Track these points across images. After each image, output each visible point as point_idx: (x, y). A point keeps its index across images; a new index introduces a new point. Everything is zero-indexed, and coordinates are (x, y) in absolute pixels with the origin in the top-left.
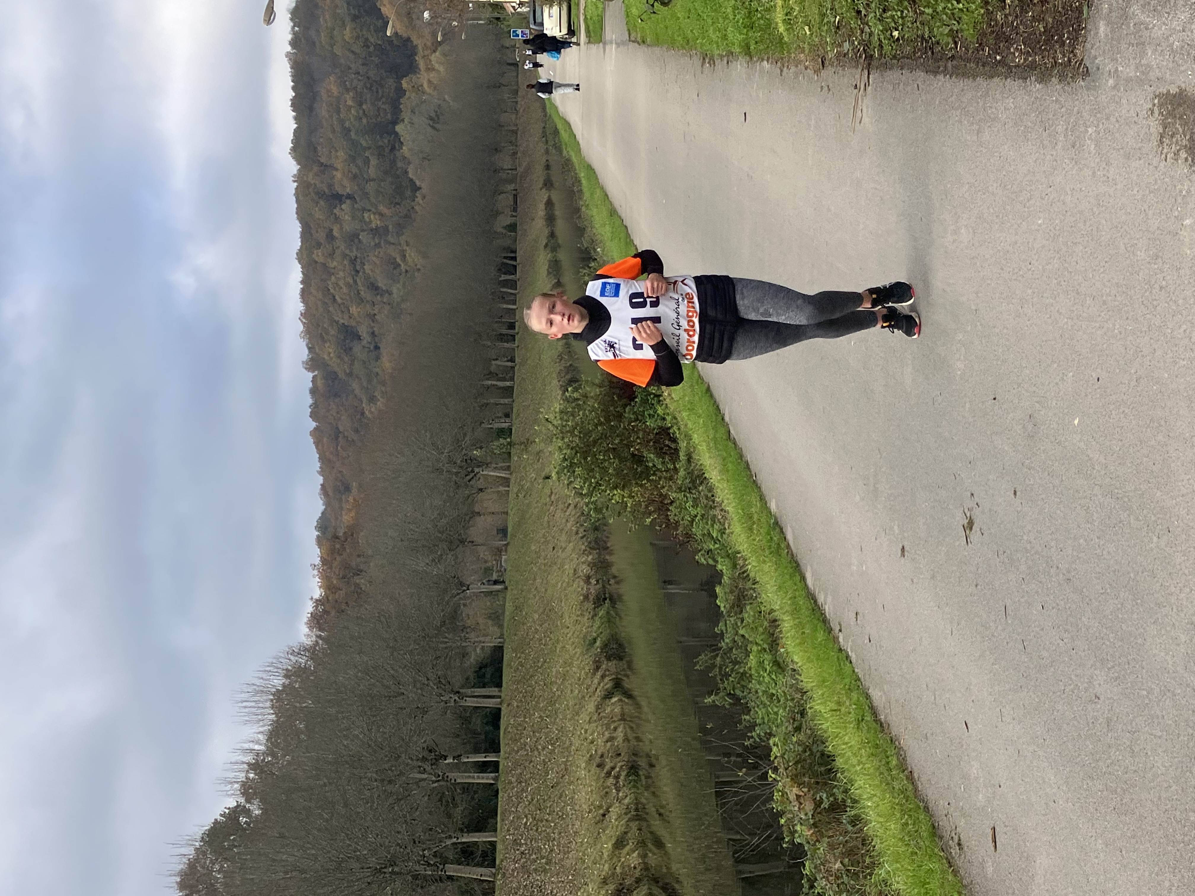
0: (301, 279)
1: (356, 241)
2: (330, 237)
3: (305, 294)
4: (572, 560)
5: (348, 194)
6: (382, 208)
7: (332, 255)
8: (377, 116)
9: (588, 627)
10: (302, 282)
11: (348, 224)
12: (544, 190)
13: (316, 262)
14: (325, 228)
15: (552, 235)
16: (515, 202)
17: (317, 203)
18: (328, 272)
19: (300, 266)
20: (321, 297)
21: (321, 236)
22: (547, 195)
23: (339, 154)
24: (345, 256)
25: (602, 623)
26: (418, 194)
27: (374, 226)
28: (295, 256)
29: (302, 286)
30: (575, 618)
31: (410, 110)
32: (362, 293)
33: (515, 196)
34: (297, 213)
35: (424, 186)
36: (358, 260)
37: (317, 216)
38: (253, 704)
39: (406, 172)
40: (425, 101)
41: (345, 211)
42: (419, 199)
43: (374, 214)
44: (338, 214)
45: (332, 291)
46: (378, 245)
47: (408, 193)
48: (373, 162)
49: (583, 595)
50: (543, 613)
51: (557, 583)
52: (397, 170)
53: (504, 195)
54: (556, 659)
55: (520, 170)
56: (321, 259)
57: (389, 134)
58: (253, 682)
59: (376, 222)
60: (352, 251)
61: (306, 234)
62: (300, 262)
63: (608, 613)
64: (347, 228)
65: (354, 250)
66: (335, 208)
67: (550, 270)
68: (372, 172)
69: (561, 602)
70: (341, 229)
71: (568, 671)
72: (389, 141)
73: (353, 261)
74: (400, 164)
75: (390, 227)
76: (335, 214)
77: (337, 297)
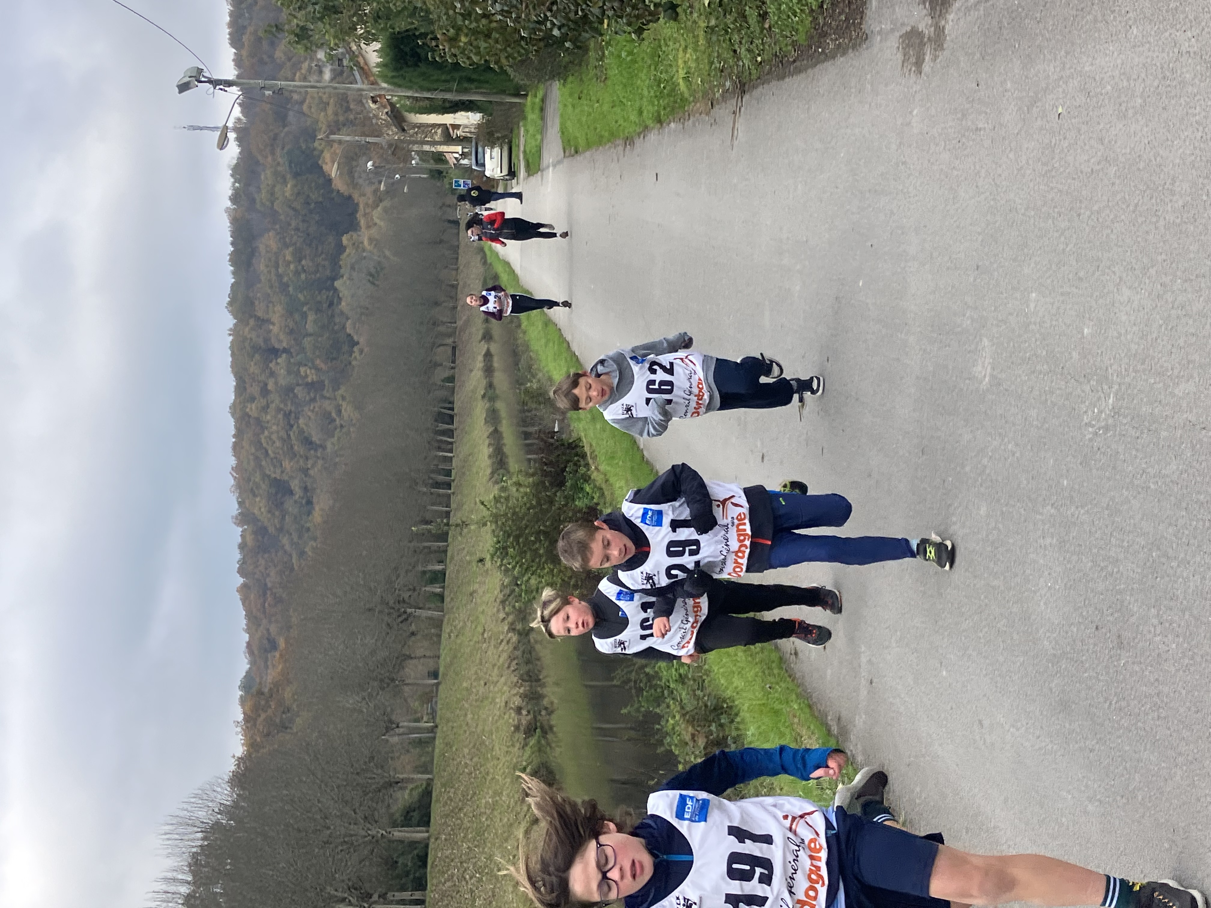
0: (233, 433)
1: (291, 395)
2: (265, 391)
3: (237, 448)
4: (504, 693)
5: (284, 348)
6: (318, 362)
7: (265, 409)
8: (317, 271)
9: (519, 756)
10: (234, 436)
11: (283, 378)
12: (483, 342)
13: (249, 416)
14: (259, 382)
15: (490, 386)
16: (454, 354)
17: (253, 356)
18: (260, 425)
19: (233, 420)
20: (253, 450)
21: (255, 390)
22: (486, 346)
23: (276, 309)
24: (279, 410)
25: (533, 753)
26: (356, 349)
27: (309, 380)
28: (228, 409)
29: (234, 440)
30: (506, 749)
31: (349, 266)
32: (296, 448)
33: (454, 348)
34: (232, 367)
35: (362, 340)
36: (293, 415)
37: (252, 370)
38: (177, 837)
39: (344, 327)
40: (365, 258)
41: (280, 365)
42: (356, 354)
43: (310, 368)
44: (273, 369)
45: (265, 445)
46: (313, 400)
47: (345, 348)
48: (311, 317)
49: (514, 726)
50: (474, 746)
51: (488, 716)
52: (335, 324)
53: (442, 348)
54: (486, 790)
55: (460, 323)
56: (254, 413)
57: (328, 289)
58: (177, 814)
59: (312, 376)
60: (286, 405)
61: (240, 388)
62: (233, 415)
63: (539, 742)
64: (282, 382)
65: (289, 404)
66: (271, 362)
67: (488, 419)
68: (310, 327)
69: (492, 734)
70: (276, 383)
71: (497, 801)
72: (327, 297)
73: (287, 415)
74: (337, 320)
75: (326, 382)
76: (271, 369)
77: (270, 452)
